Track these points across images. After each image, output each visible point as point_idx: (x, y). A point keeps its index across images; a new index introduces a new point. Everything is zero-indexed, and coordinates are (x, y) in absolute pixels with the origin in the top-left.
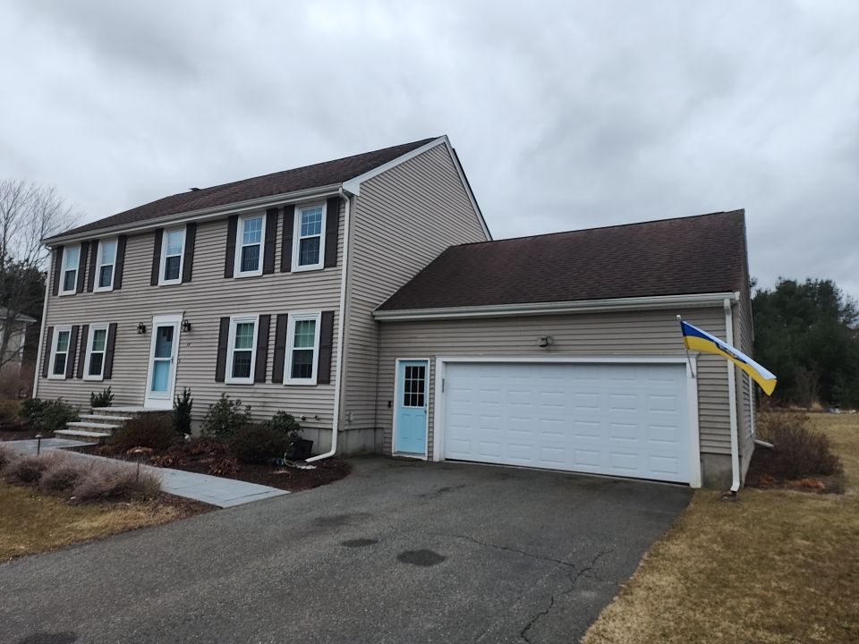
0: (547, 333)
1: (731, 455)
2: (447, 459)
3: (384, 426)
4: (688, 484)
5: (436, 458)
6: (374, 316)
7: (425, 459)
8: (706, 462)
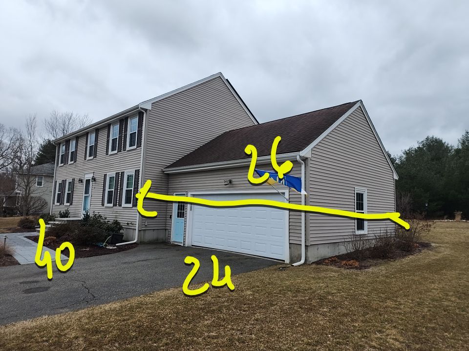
0: (230, 178)
1: (301, 245)
2: (192, 246)
3: (168, 228)
4: (284, 261)
5: (186, 245)
6: (164, 172)
7: (182, 245)
8: (292, 248)
